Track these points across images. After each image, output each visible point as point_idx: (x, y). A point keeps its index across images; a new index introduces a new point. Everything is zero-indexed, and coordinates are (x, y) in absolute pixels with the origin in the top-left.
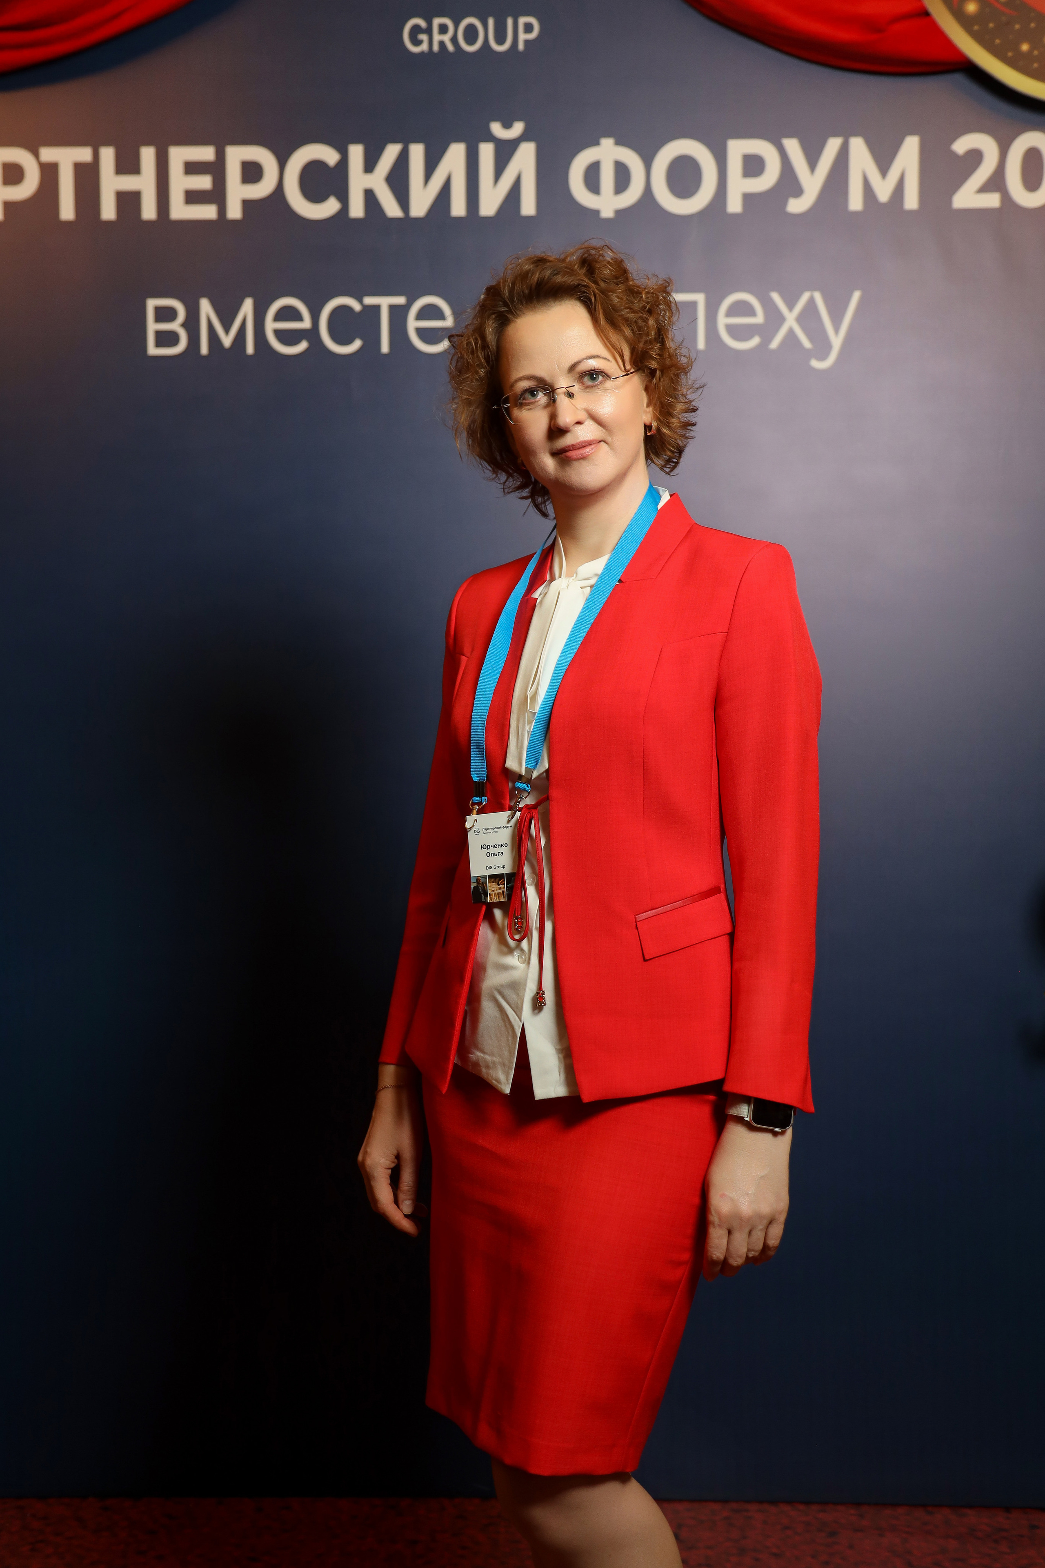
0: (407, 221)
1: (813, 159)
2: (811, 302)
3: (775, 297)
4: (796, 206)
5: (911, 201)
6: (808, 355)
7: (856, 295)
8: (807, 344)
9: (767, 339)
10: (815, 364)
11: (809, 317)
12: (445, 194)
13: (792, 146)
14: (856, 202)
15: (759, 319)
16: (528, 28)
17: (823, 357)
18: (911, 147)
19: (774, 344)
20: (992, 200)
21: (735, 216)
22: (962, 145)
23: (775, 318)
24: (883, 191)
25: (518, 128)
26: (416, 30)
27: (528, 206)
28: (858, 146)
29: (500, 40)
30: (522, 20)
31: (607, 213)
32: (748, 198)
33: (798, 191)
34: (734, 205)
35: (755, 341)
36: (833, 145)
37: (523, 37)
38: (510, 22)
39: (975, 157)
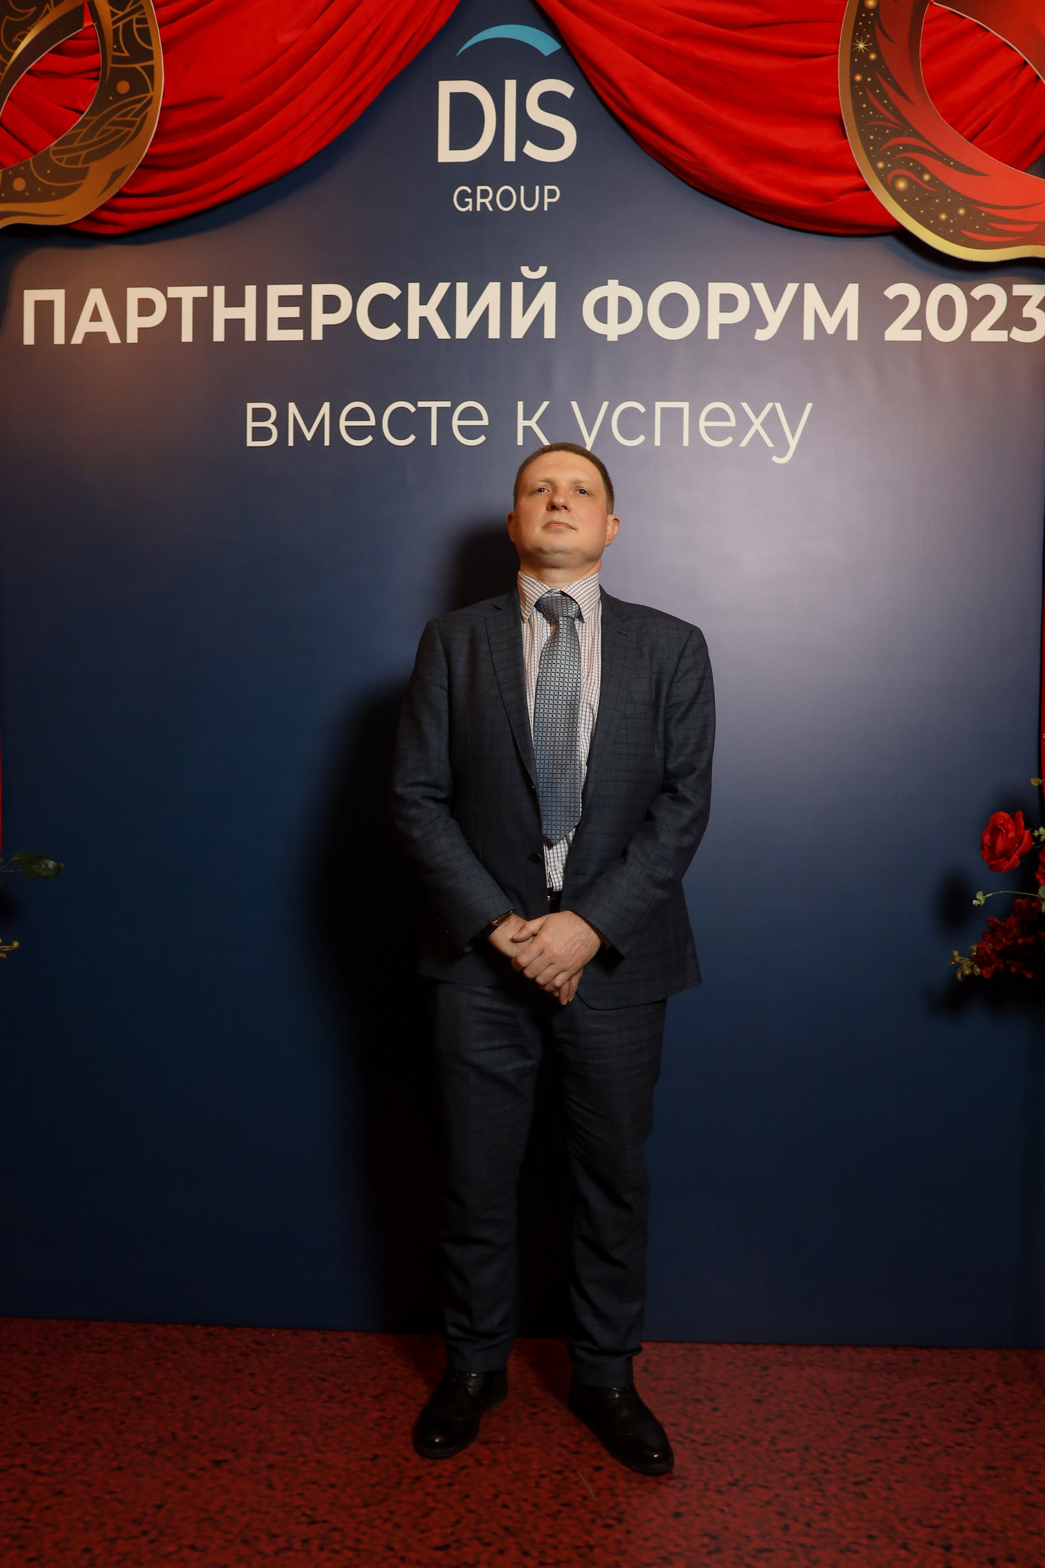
0: (453, 340)
1: (775, 300)
2: (774, 410)
3: (745, 405)
4: (762, 335)
5: (852, 334)
6: (771, 452)
7: (809, 406)
8: (770, 444)
9: (738, 440)
10: (775, 459)
11: (771, 422)
12: (484, 319)
13: (759, 289)
14: (809, 333)
15: (732, 423)
16: (552, 194)
17: (781, 456)
18: (852, 291)
19: (744, 444)
20: (915, 335)
21: (713, 341)
22: (892, 292)
23: (744, 423)
24: (831, 325)
25: (542, 271)
26: (463, 194)
27: (550, 331)
28: (810, 289)
29: (530, 201)
30: (547, 188)
31: (612, 337)
32: (723, 327)
33: (764, 324)
34: (713, 333)
35: (729, 440)
36: (791, 289)
37: (547, 200)
38: (537, 188)
39: (902, 301)
